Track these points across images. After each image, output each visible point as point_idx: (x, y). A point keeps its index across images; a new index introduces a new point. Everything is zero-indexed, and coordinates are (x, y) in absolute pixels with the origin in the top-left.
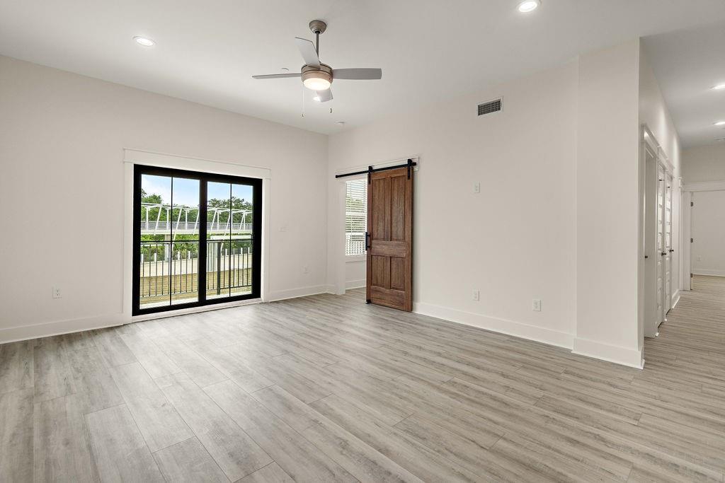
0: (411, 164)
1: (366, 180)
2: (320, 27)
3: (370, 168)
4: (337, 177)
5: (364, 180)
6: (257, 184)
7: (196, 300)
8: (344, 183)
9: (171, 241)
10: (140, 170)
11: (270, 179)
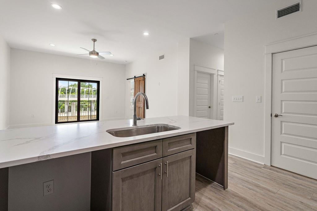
0: (144, 75)
1: (134, 81)
2: (95, 40)
3: (135, 77)
4: (127, 79)
5: (133, 81)
6: (98, 82)
7: (76, 120)
8: (130, 82)
9: (68, 101)
10: (57, 79)
11: (102, 81)
